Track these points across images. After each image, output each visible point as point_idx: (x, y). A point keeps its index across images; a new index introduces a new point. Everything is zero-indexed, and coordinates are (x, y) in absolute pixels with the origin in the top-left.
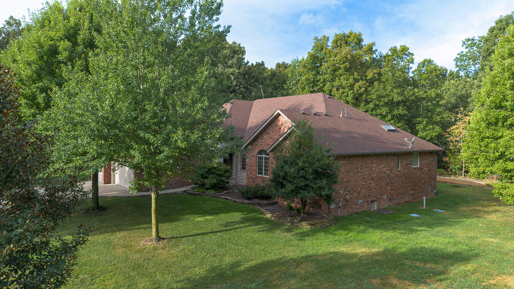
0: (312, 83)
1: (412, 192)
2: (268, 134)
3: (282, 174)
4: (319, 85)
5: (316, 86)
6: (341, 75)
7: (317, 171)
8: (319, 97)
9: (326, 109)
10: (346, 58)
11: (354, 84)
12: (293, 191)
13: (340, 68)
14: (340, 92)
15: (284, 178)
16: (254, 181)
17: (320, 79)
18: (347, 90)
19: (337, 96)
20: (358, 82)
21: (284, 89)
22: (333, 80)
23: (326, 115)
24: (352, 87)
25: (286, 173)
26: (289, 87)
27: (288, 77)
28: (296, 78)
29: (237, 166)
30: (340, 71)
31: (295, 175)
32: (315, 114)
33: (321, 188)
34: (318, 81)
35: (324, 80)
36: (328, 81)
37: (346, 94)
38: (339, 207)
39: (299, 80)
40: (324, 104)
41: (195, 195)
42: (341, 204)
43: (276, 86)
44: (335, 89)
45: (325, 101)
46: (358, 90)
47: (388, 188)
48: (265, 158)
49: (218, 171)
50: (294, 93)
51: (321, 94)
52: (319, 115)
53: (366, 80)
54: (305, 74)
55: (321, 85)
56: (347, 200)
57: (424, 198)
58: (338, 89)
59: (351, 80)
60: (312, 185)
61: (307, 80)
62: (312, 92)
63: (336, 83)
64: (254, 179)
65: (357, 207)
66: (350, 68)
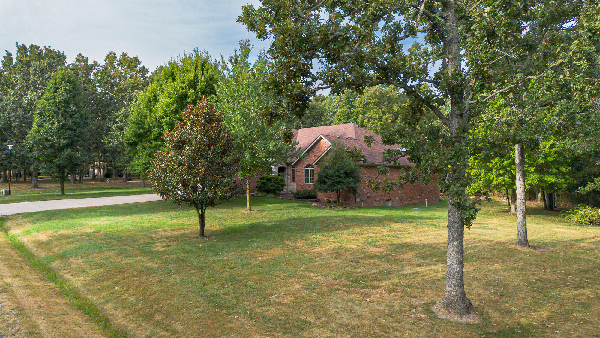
0: (346, 115)
1: (419, 197)
2: (313, 152)
3: (324, 174)
4: (353, 117)
5: (351, 117)
6: (371, 109)
7: (346, 172)
8: (351, 126)
9: (356, 135)
10: (375, 94)
11: (382, 117)
12: (331, 185)
13: (370, 103)
14: (371, 123)
15: (326, 177)
16: (302, 188)
17: (354, 112)
18: (376, 121)
19: (369, 126)
20: (385, 115)
21: (322, 121)
22: (365, 113)
23: (355, 139)
24: (380, 119)
25: (327, 174)
26: (326, 118)
27: (325, 110)
28: (332, 111)
29: (288, 179)
30: (371, 106)
31: (333, 174)
32: (347, 138)
33: (349, 183)
34: (352, 114)
35: (357, 112)
36: (360, 113)
37: (376, 125)
38: (363, 201)
39: (336, 112)
40: (354, 132)
41: (259, 197)
42: (364, 199)
43: (314, 118)
44: (366, 121)
45: (355, 130)
46: (385, 122)
47: (400, 192)
48: (311, 170)
49: (276, 180)
50: (330, 124)
51: (352, 124)
52: (350, 139)
53: (393, 113)
54: (341, 108)
55: (354, 117)
56: (368, 197)
57: (426, 200)
58: (369, 121)
59: (380, 113)
60: (344, 181)
61: (342, 113)
62: (346, 123)
63: (367, 116)
64: (303, 186)
65: (376, 203)
66: (379, 103)
